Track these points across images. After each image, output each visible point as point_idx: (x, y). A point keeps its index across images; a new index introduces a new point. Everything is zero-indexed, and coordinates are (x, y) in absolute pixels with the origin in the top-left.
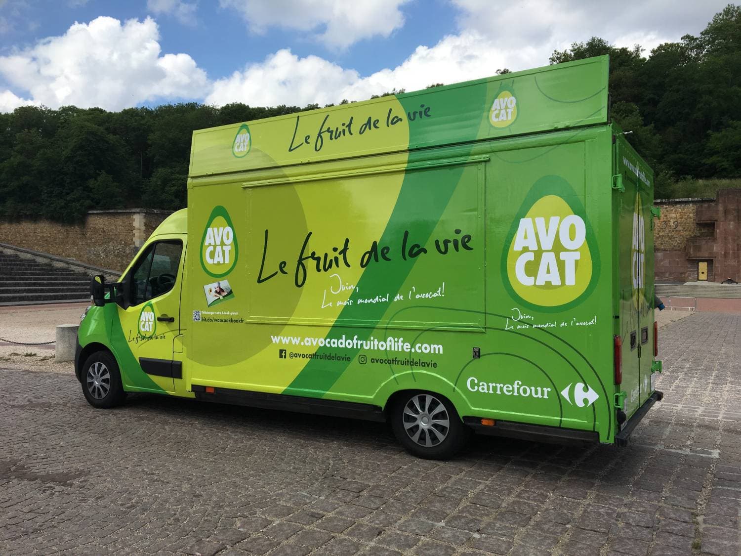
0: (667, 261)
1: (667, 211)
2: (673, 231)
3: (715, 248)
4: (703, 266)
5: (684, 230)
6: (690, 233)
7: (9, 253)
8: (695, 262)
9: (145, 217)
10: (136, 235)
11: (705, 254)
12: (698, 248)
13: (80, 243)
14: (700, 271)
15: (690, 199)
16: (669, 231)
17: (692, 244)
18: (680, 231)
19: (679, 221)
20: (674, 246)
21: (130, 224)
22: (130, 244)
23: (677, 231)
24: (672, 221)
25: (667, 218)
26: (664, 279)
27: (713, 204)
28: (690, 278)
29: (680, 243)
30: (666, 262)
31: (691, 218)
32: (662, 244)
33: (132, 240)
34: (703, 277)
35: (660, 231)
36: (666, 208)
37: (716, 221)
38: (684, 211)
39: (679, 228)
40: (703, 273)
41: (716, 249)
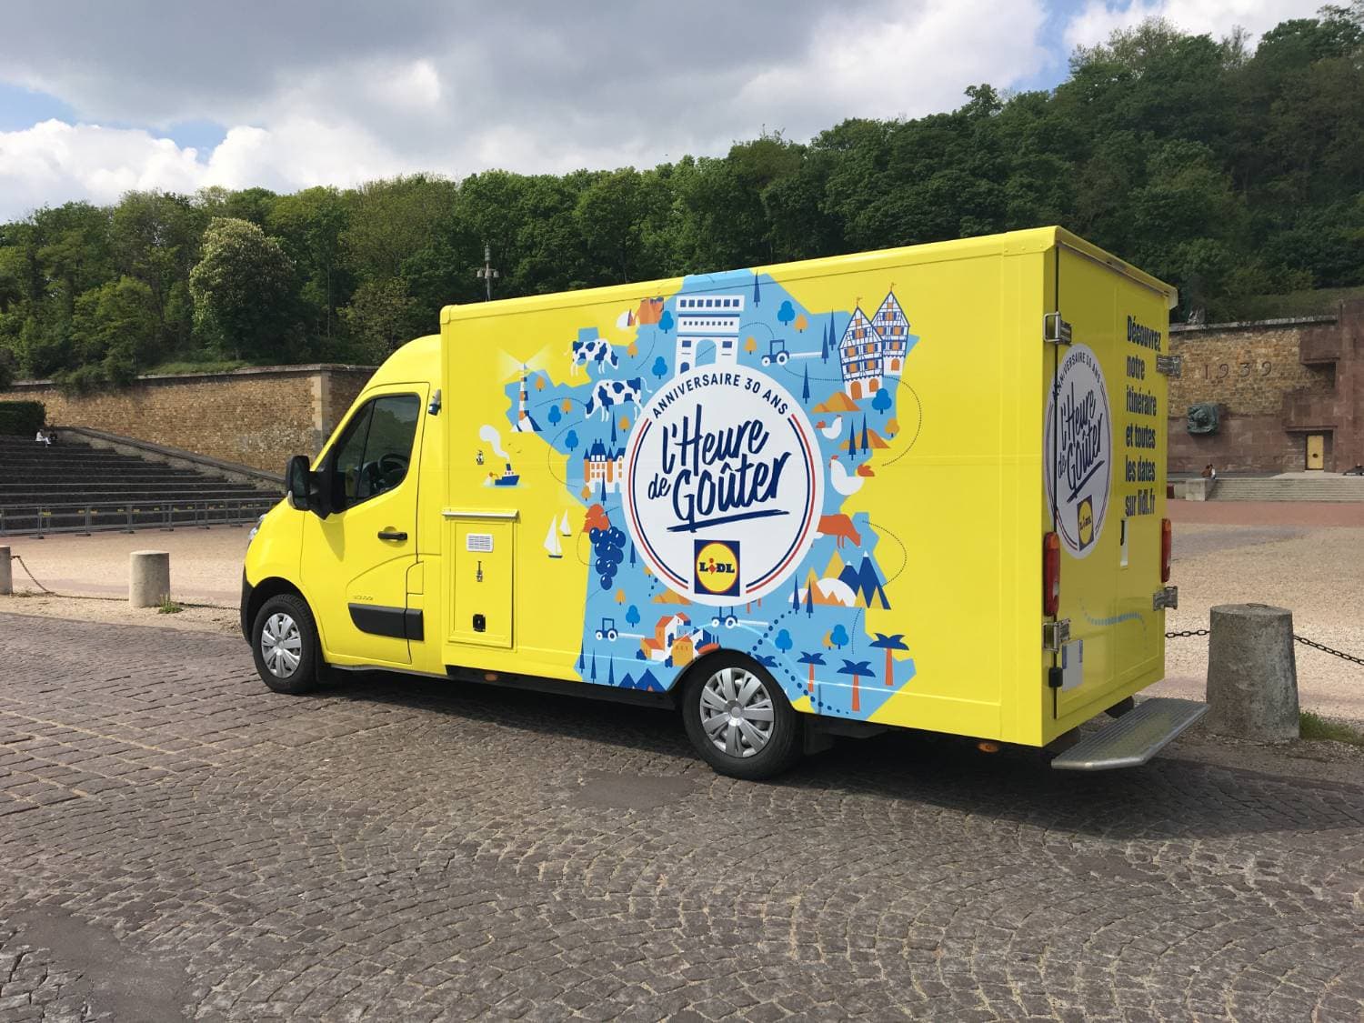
0: (1249, 435)
1: (1251, 343)
2: (1261, 380)
3: (1335, 410)
4: (1316, 444)
5: (1282, 377)
6: (1293, 382)
7: (99, 447)
8: (1301, 436)
9: (331, 379)
10: (317, 410)
11: (1318, 422)
12: (1304, 411)
13: (225, 426)
14: (1310, 453)
15: (1293, 320)
16: (1255, 380)
17: (1293, 403)
18: (1273, 379)
19: (1274, 360)
20: (1264, 407)
21: (306, 391)
22: (308, 426)
23: (1268, 380)
24: (1258, 361)
25: (1250, 357)
26: (1243, 468)
27: (1332, 328)
28: (1291, 465)
29: (1276, 402)
30: (1248, 437)
31: (1294, 355)
32: (1240, 404)
33: (310, 418)
34: (1316, 463)
35: (1237, 381)
36: (1248, 338)
37: (1339, 359)
38: (1281, 343)
39: (1273, 374)
40: (1315, 456)
41: (1338, 410)
